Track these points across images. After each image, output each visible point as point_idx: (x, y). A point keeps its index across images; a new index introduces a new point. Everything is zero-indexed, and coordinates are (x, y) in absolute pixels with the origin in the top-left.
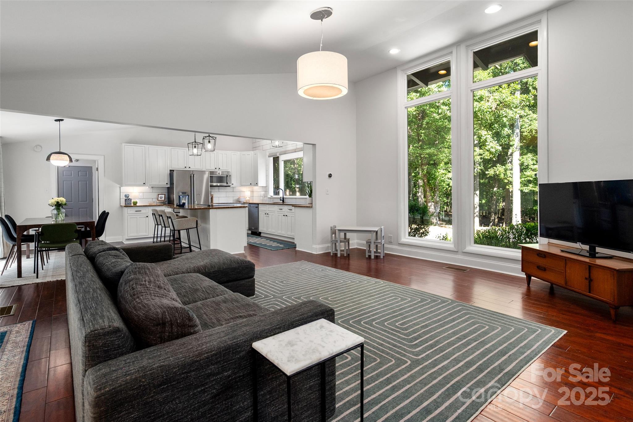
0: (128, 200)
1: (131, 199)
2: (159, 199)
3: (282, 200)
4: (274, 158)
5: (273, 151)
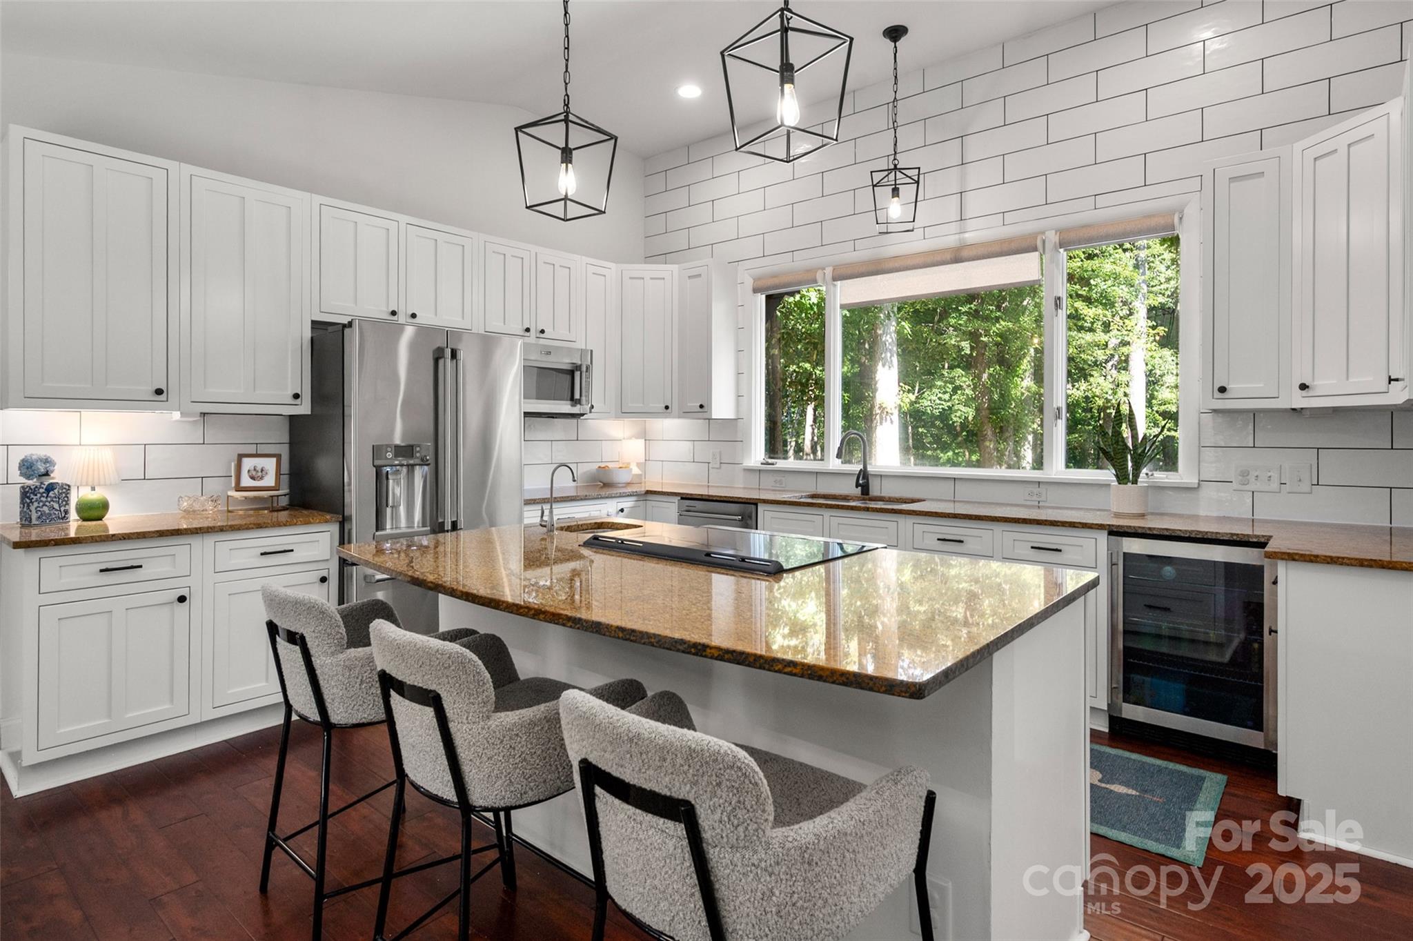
0: (39, 492)
1: (66, 487)
2: (246, 481)
3: (860, 485)
4: (768, 298)
5: (781, 266)
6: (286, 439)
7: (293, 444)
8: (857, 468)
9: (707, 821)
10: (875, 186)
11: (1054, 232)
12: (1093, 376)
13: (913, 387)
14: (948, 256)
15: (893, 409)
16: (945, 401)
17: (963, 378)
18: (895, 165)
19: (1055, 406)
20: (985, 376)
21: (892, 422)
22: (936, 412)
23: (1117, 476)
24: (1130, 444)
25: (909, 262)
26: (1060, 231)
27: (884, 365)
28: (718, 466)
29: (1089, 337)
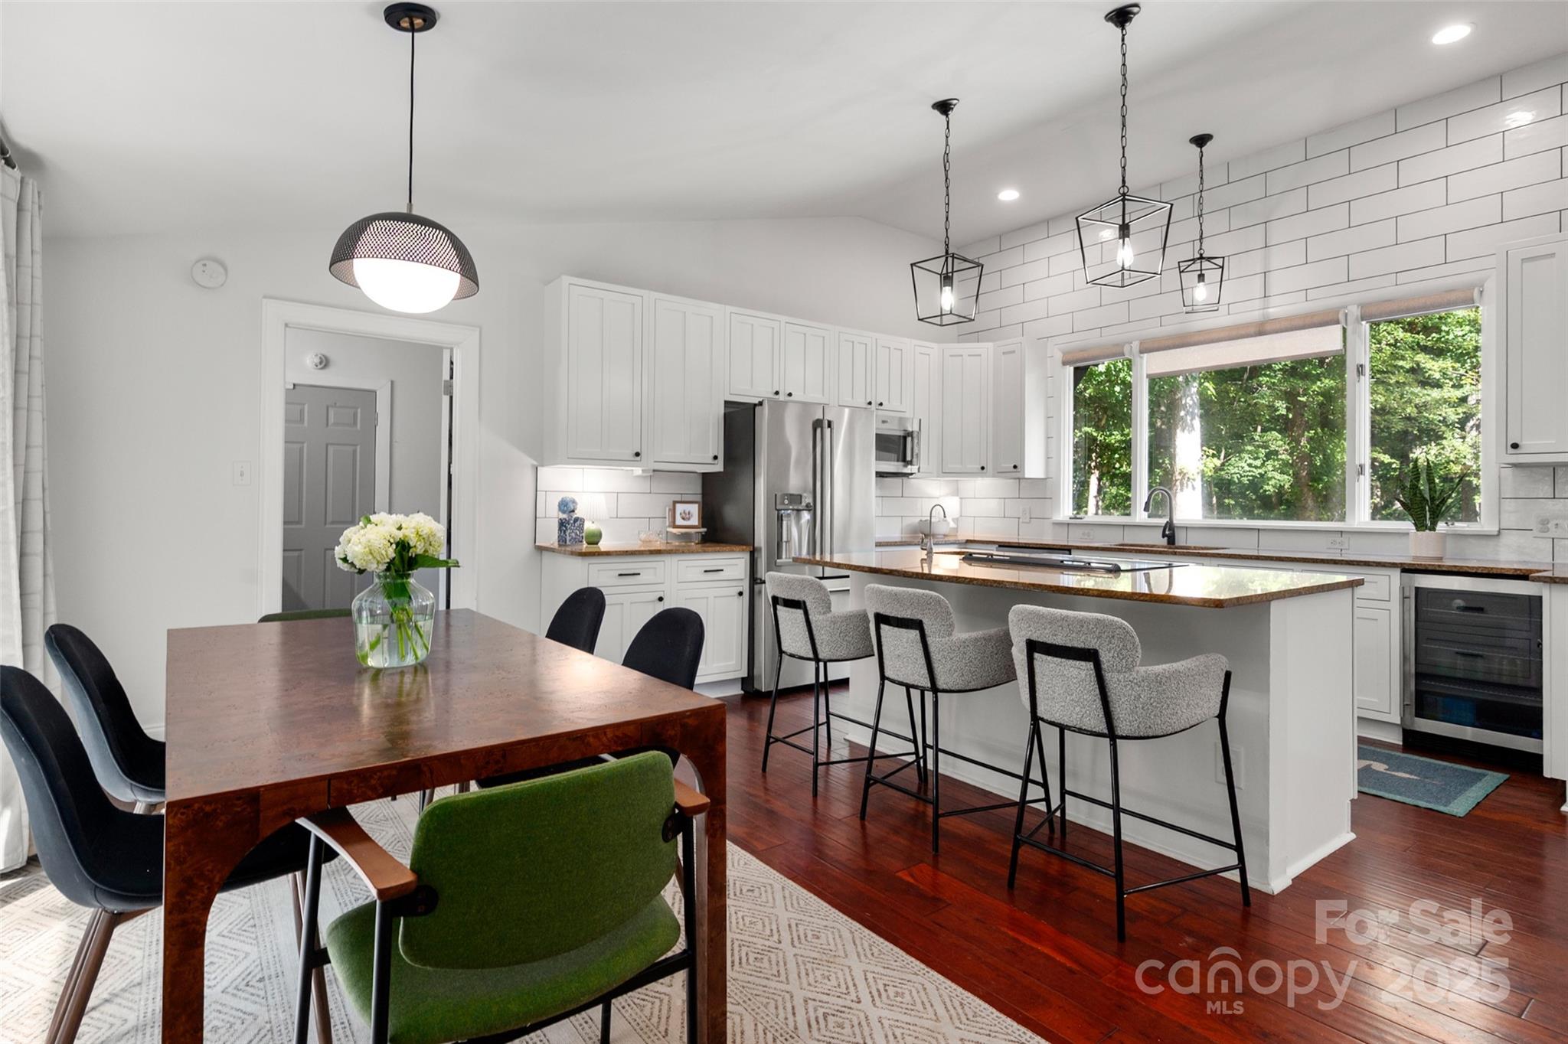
0: (569, 523)
1: (582, 521)
2: (679, 521)
3: (1167, 536)
4: (1076, 369)
5: (1088, 340)
6: (699, 491)
7: (705, 493)
8: (1163, 521)
9: (1105, 657)
10: (1183, 271)
11: (1356, 306)
12: (1445, 438)
13: (1219, 452)
14: (1252, 330)
15: (1196, 474)
16: (1256, 467)
17: (1276, 440)
18: (1201, 255)
19: (1357, 463)
20: (1303, 442)
21: (1194, 488)
22: (1245, 480)
23: (1415, 524)
24: (1427, 496)
25: (1215, 336)
26: (1362, 306)
27: (1183, 430)
28: (1028, 520)
29: (1436, 393)
